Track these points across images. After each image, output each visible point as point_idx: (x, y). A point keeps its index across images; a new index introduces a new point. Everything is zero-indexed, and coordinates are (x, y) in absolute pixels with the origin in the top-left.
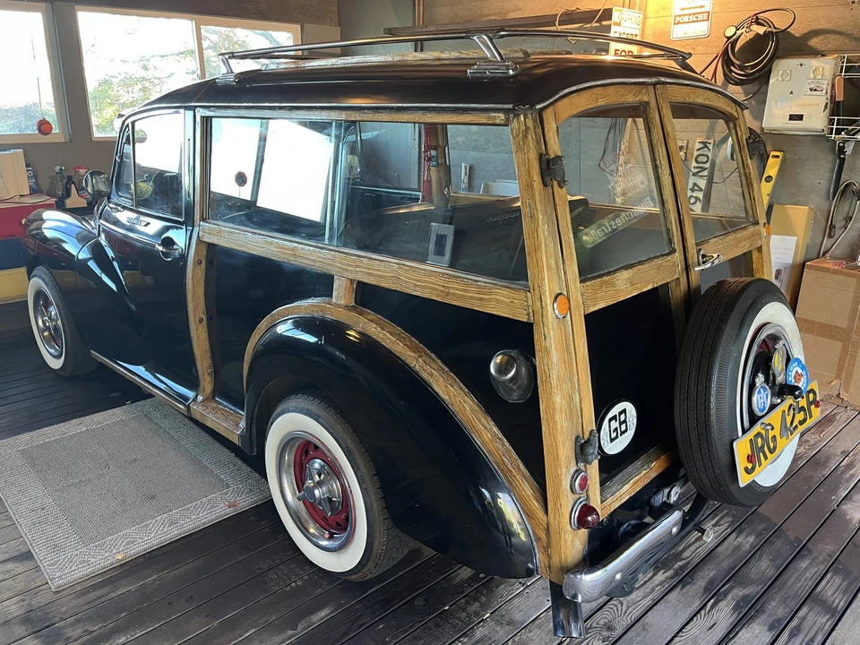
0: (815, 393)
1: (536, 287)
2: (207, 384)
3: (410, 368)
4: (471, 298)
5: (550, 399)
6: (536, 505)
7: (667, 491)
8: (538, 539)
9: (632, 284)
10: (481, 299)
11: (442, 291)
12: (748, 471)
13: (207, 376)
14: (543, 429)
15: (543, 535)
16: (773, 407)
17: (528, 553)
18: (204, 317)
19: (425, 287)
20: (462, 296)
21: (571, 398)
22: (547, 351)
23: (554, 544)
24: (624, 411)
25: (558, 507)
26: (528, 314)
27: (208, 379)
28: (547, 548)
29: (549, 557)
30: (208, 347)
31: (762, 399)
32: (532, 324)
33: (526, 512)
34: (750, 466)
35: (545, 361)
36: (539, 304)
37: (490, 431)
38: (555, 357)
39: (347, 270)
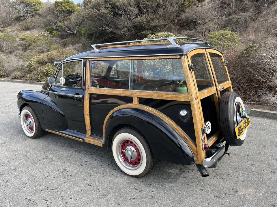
0: (249, 119)
1: (190, 93)
2: (89, 132)
3: (157, 117)
4: (173, 98)
5: (196, 119)
6: (193, 145)
7: (219, 144)
8: (195, 154)
9: (208, 93)
10: (176, 98)
11: (165, 97)
12: (239, 135)
13: (89, 130)
14: (194, 126)
15: (196, 153)
16: (241, 121)
17: (193, 158)
18: (89, 114)
19: (160, 97)
20: (171, 98)
21: (200, 118)
22: (194, 108)
23: (199, 154)
24: (209, 124)
25: (199, 144)
26: (189, 99)
27: (89, 131)
28: (197, 156)
29: (198, 158)
30: (90, 122)
31: (239, 118)
32: (190, 102)
33: (191, 148)
34: (239, 134)
35: (194, 110)
36: (191, 97)
37: (180, 129)
38: (196, 109)
39: (137, 95)
